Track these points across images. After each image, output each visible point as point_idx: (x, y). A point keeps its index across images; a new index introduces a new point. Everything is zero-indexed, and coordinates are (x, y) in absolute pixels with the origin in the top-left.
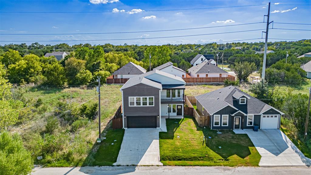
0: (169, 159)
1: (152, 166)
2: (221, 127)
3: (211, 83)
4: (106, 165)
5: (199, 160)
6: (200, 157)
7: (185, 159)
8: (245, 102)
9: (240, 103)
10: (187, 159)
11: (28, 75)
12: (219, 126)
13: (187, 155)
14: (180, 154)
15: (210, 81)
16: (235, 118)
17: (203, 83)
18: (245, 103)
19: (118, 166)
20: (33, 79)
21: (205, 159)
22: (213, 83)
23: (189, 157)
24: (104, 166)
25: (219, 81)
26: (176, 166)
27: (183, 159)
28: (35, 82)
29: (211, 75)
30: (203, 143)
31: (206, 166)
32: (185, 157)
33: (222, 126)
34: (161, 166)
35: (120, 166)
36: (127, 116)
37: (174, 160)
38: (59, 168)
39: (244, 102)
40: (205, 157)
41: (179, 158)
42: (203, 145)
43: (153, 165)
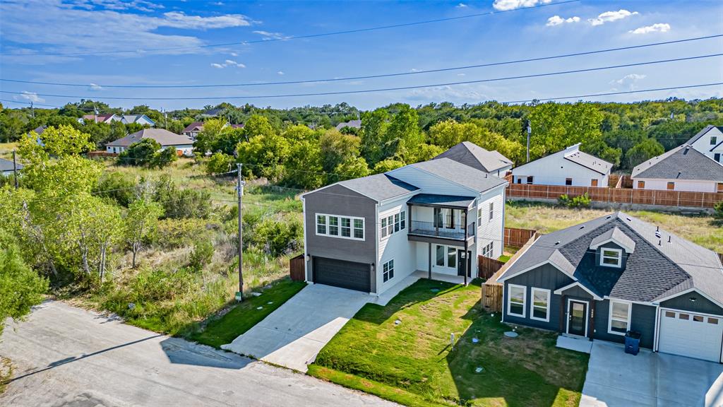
0: (335, 364)
1: (284, 368)
2: (527, 321)
3: (676, 208)
4: (209, 345)
5: (398, 385)
6: (405, 380)
7: (367, 375)
8: (620, 262)
9: (602, 264)
10: (372, 374)
11: (261, 162)
12: (524, 316)
13: (377, 367)
14: (365, 361)
15: (674, 203)
16: (572, 303)
17: (649, 206)
18: (619, 265)
19: (227, 351)
20: (268, 171)
21: (412, 387)
22: (683, 208)
23: (379, 372)
24: (205, 344)
25: (705, 205)
26: (330, 381)
27: (362, 372)
28: (269, 178)
29: (682, 186)
30: (445, 349)
31: (395, 402)
32: (369, 370)
33: (532, 317)
34: (300, 373)
35: (229, 353)
36: (313, 256)
37: (343, 369)
38: (141, 329)
39: (615, 262)
40: (417, 382)
41: (355, 367)
42: (439, 354)
43: (288, 367)
